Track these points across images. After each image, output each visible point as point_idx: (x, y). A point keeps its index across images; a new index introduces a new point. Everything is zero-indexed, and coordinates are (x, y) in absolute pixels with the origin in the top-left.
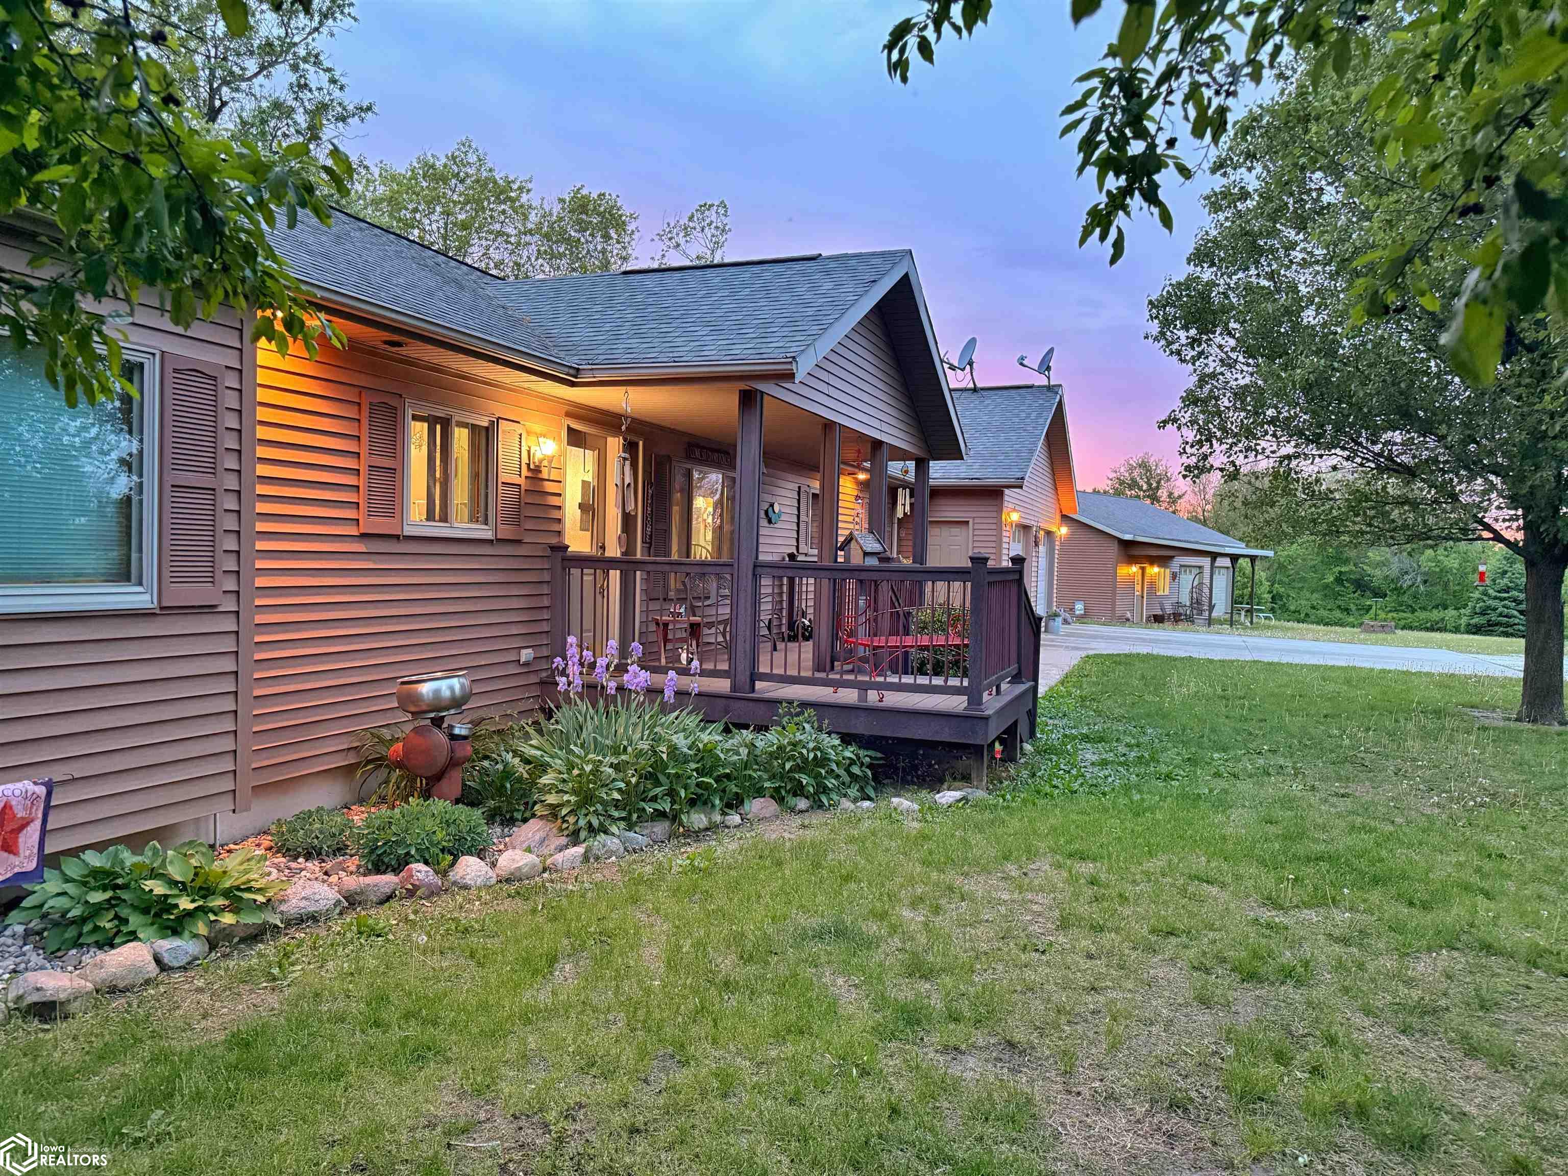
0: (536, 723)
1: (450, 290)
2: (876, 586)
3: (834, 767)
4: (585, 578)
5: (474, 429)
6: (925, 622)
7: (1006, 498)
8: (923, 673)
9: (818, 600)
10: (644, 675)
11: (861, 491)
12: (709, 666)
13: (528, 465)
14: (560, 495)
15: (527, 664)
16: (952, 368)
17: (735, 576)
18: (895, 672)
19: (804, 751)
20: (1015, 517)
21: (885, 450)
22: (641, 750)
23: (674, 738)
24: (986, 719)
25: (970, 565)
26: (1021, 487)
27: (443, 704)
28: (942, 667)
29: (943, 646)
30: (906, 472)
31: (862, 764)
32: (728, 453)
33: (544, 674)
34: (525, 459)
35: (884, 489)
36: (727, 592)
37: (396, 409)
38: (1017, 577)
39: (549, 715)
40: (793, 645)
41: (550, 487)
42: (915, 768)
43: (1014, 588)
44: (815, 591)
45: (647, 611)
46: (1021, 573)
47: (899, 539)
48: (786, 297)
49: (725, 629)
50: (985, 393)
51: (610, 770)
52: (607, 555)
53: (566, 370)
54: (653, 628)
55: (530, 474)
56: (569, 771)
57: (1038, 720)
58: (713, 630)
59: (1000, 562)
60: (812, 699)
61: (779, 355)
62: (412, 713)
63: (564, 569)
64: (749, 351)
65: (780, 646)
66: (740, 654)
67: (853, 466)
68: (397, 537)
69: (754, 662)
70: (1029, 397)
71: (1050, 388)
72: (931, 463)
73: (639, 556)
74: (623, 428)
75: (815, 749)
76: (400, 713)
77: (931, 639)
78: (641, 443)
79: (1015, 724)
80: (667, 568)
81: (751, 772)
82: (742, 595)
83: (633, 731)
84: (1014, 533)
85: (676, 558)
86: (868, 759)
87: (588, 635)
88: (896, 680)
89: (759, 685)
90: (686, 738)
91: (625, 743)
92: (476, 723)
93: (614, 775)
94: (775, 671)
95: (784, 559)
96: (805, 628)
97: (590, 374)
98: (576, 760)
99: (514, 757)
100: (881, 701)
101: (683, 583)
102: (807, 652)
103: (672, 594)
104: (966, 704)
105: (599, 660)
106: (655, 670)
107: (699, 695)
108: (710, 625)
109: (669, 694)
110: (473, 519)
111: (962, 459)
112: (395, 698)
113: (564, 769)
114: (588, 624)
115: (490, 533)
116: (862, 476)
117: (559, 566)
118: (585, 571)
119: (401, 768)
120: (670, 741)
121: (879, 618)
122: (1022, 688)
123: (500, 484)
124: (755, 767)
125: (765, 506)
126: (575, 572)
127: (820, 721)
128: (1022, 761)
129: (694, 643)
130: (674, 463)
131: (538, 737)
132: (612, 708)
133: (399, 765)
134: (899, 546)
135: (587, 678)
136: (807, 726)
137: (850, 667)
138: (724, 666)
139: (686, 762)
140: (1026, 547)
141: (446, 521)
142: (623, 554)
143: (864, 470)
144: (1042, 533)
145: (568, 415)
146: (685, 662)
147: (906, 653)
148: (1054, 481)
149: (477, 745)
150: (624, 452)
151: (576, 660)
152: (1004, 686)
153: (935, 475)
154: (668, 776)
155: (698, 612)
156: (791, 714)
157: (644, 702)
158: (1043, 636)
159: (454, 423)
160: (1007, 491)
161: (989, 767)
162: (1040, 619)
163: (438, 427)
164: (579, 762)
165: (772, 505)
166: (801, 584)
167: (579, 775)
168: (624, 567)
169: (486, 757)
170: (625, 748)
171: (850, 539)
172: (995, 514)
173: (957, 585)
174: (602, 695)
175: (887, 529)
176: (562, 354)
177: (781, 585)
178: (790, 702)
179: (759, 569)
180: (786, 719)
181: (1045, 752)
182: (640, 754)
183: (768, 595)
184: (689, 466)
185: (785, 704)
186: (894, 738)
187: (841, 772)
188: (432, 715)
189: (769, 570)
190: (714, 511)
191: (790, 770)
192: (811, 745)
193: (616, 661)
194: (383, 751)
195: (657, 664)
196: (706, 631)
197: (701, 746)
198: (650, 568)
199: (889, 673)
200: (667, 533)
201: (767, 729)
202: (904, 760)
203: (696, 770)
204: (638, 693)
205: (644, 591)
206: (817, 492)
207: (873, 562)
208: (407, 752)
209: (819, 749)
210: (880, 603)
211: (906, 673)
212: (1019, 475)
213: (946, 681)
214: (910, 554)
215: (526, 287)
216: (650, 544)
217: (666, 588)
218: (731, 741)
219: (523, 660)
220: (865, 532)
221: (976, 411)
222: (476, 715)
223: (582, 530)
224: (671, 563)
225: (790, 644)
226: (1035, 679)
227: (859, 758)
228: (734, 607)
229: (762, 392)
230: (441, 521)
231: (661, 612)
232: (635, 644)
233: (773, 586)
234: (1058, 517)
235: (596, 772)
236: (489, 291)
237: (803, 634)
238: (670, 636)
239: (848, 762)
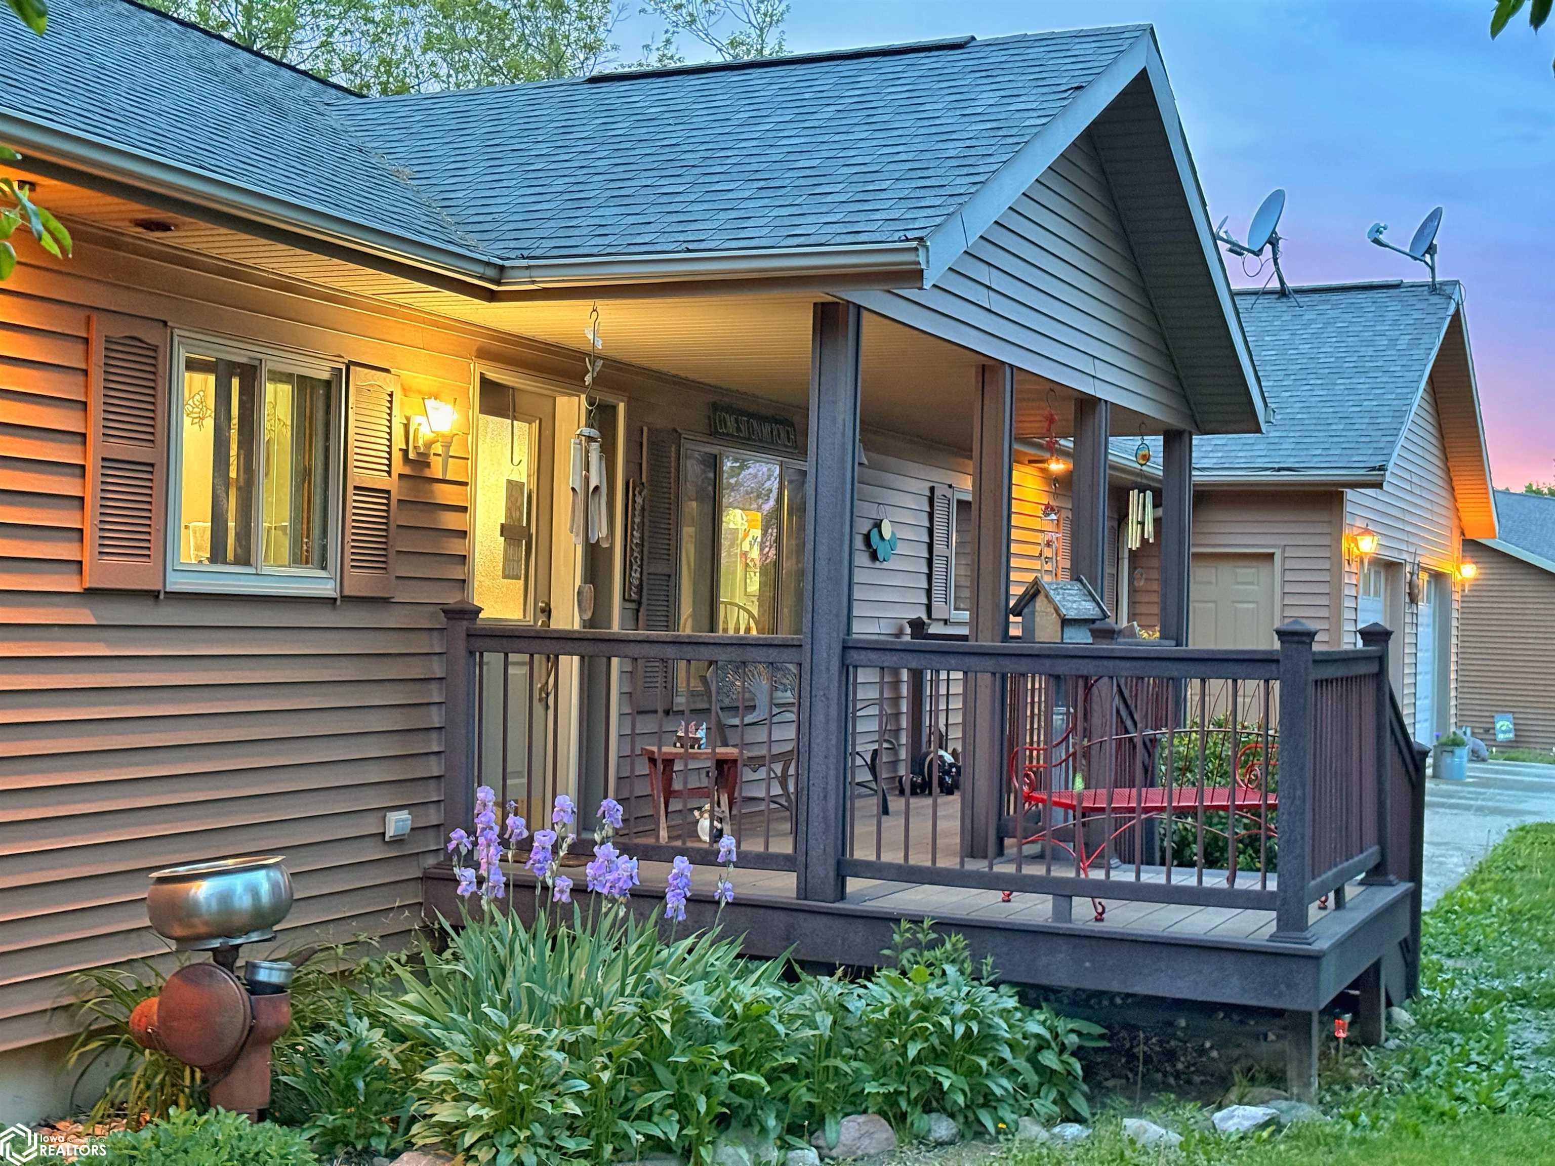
0: (415, 959)
1: (261, 118)
2: (1088, 689)
3: (1006, 1053)
4: (511, 670)
5: (303, 384)
6: (1186, 758)
7: (1348, 508)
8: (1186, 863)
9: (970, 711)
10: (627, 866)
11: (1055, 495)
12: (755, 846)
13: (405, 452)
14: (464, 509)
15: (398, 841)
16: (1236, 250)
17: (806, 666)
18: (1128, 859)
19: (946, 1021)
20: (1368, 545)
21: (1103, 415)
22: (621, 1016)
23: (685, 991)
24: (1315, 958)
25: (1277, 645)
26: (1379, 486)
27: (237, 921)
28: (1223, 850)
29: (1225, 808)
30: (1147, 458)
31: (1063, 1048)
32: (792, 425)
33: (431, 861)
34: (399, 442)
35: (1103, 490)
36: (788, 697)
37: (155, 349)
38: (1374, 668)
39: (441, 943)
40: (921, 804)
41: (446, 494)
42: (1171, 1056)
43: (1369, 692)
44: (965, 694)
45: (633, 735)
46: (1382, 660)
47: (1133, 591)
48: (907, 121)
49: (785, 770)
50: (1302, 299)
51: (560, 1057)
52: (553, 626)
53: (480, 269)
54: (643, 768)
55: (407, 471)
56: (480, 1055)
57: (1424, 960)
58: (762, 773)
59: (1339, 641)
60: (961, 914)
61: (891, 236)
62: (178, 940)
63: (471, 653)
64: (837, 228)
65: (896, 804)
66: (816, 826)
67: (1040, 446)
68: (154, 595)
69: (843, 840)
70: (1394, 305)
71: (1434, 288)
72: (1196, 440)
73: (616, 627)
74: (588, 379)
75: (965, 1016)
76: (152, 938)
77: (1200, 795)
78: (622, 407)
79: (1376, 968)
80: (669, 652)
81: (838, 1062)
82: (819, 706)
83: (605, 976)
84: (1367, 577)
85: (688, 631)
86: (1074, 1038)
87: (517, 783)
88: (1130, 877)
89: (853, 885)
90: (709, 993)
91: (589, 1001)
92: (301, 959)
93: (566, 1067)
94: (886, 857)
95: (900, 634)
96: (945, 770)
97: (524, 276)
98: (493, 1035)
99: (372, 1027)
100: (1099, 918)
101: (703, 679)
102: (948, 817)
103: (681, 701)
104: (1273, 927)
105: (538, 836)
106: (646, 854)
107: (737, 904)
108: (756, 763)
109: (675, 904)
110: (300, 558)
111: (1258, 430)
112: (144, 909)
113: (468, 1053)
114: (517, 761)
115: (330, 585)
116: (1057, 466)
117: (461, 646)
118: (512, 657)
119: (153, 1048)
120: (677, 998)
121: (1095, 751)
122: (1385, 895)
123: (350, 490)
124: (847, 1051)
125: (864, 526)
126: (493, 659)
127: (977, 958)
128: (1392, 1044)
129: (724, 799)
130: (686, 445)
131: (420, 987)
132: (563, 930)
133: (149, 1041)
134: (1132, 603)
135: (514, 869)
136: (950, 970)
137: (1034, 849)
138: (783, 846)
139: (709, 1040)
140: (1393, 609)
141: (247, 563)
142: (585, 624)
143: (1063, 453)
144: (1424, 576)
145: (483, 354)
146: (707, 838)
147: (1150, 822)
148: (1448, 471)
149: (304, 1002)
150: (589, 425)
151: (493, 835)
152: (1351, 891)
153: (1206, 463)
154: (674, 1068)
155: (733, 738)
156: (917, 944)
157: (625, 919)
158: (1429, 785)
159: (264, 374)
160: (1349, 494)
161: (1324, 1055)
162: (1425, 754)
163: (235, 382)
164: (499, 1039)
165: (878, 525)
166: (935, 682)
167: (499, 1066)
168: (590, 649)
169: (318, 1027)
170: (589, 1011)
171: (1034, 592)
172: (1326, 541)
173: (1251, 687)
174: (543, 905)
175: (1108, 570)
176: (472, 240)
177: (896, 684)
178: (917, 921)
179: (854, 656)
180: (907, 954)
181: (1439, 1025)
182: (618, 1023)
183: (871, 703)
184: (714, 450)
185: (905, 925)
186: (1128, 995)
187: (1021, 1064)
188: (216, 943)
189: (873, 656)
190: (764, 534)
191: (918, 1060)
192: (960, 1009)
193: (571, 837)
194: (121, 1014)
195: (651, 841)
196: (748, 775)
197: (738, 1008)
198: (636, 650)
199: (1115, 862)
200: (671, 579)
201: (869, 974)
202: (1147, 1039)
203: (730, 1057)
204: (613, 901)
205: (628, 696)
206: (969, 498)
207: (1080, 638)
208: (167, 1015)
209: (975, 1016)
210: (1096, 720)
211: (1151, 862)
212: (1375, 462)
213: (1232, 880)
214: (1155, 620)
215: (404, 111)
216: (640, 603)
217: (670, 689)
218: (798, 1000)
219: (390, 833)
220: (1064, 578)
221: (1285, 336)
222: (301, 943)
223: (505, 576)
224: (676, 643)
225: (914, 801)
226: (1415, 875)
227: (1056, 1036)
228: (805, 729)
229: (859, 307)
230: (237, 562)
231: (659, 736)
232: (609, 803)
233: (882, 683)
234: (1457, 544)
235: (531, 1058)
236: (334, 119)
237: (941, 782)
238: (677, 785)
239: (1033, 1043)
